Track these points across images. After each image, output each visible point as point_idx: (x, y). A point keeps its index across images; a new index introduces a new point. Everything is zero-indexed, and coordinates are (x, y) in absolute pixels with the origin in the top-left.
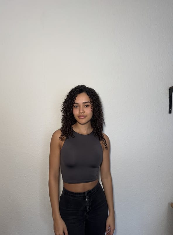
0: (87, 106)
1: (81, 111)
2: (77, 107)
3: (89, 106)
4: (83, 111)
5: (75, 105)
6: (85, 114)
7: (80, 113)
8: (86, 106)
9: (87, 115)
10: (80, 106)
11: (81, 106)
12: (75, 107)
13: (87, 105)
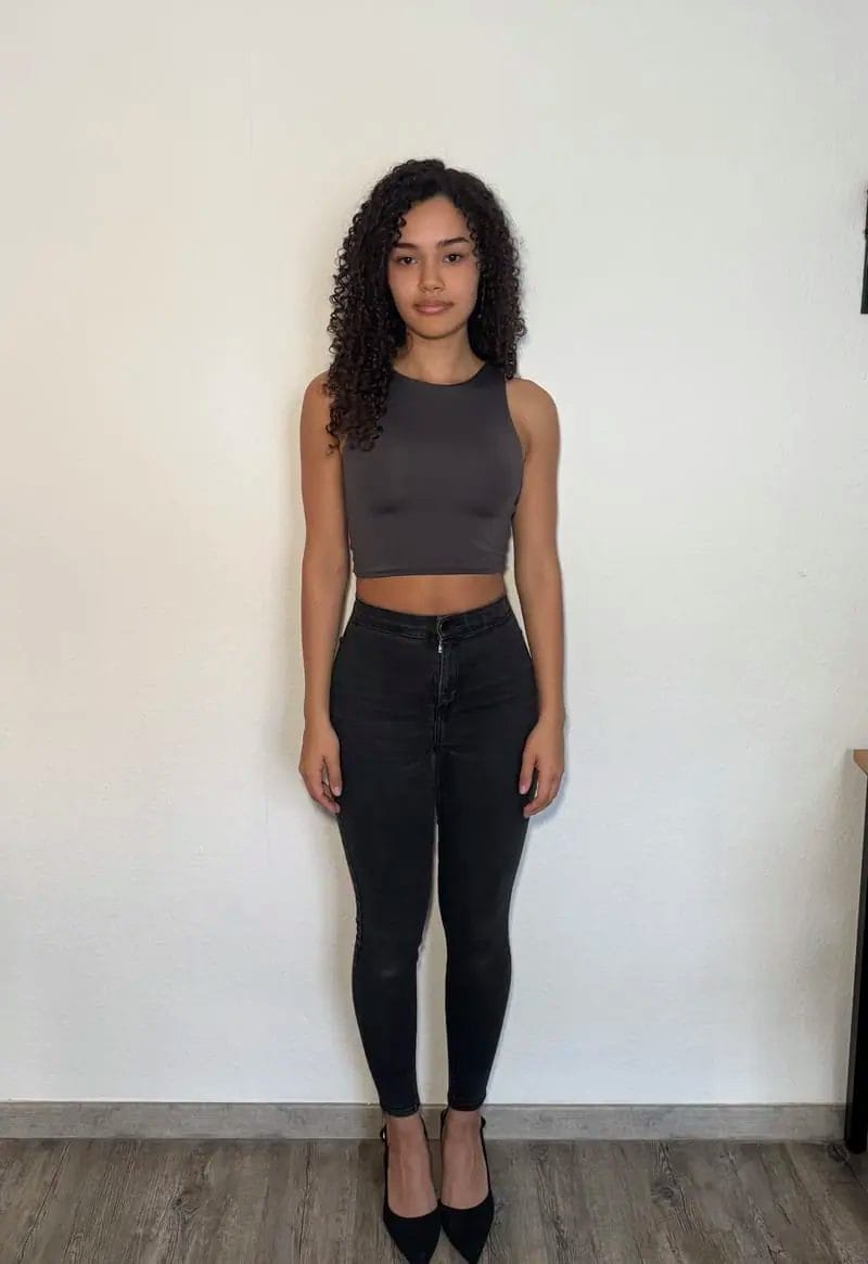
0: (453, 258)
1: (431, 282)
2: (408, 260)
3: (461, 256)
4: (439, 279)
5: (400, 252)
6: (445, 296)
7: (424, 289)
8: (452, 260)
9: (454, 301)
10: (422, 259)
11: (430, 261)
12: (403, 262)
13: (455, 255)
